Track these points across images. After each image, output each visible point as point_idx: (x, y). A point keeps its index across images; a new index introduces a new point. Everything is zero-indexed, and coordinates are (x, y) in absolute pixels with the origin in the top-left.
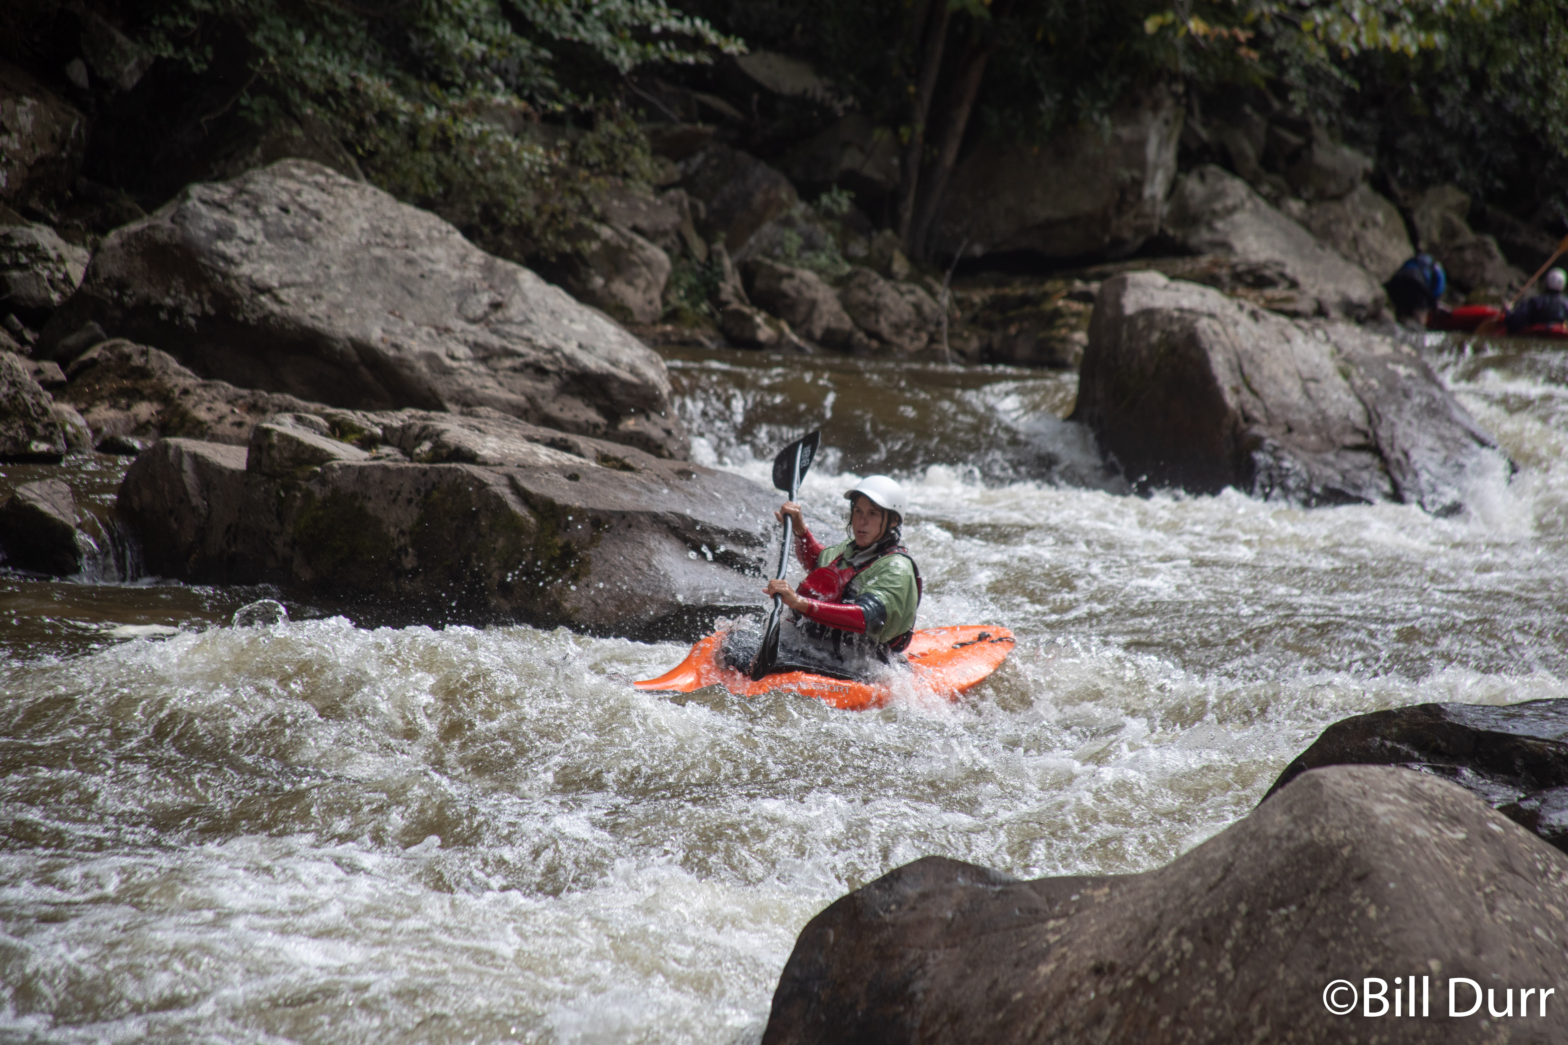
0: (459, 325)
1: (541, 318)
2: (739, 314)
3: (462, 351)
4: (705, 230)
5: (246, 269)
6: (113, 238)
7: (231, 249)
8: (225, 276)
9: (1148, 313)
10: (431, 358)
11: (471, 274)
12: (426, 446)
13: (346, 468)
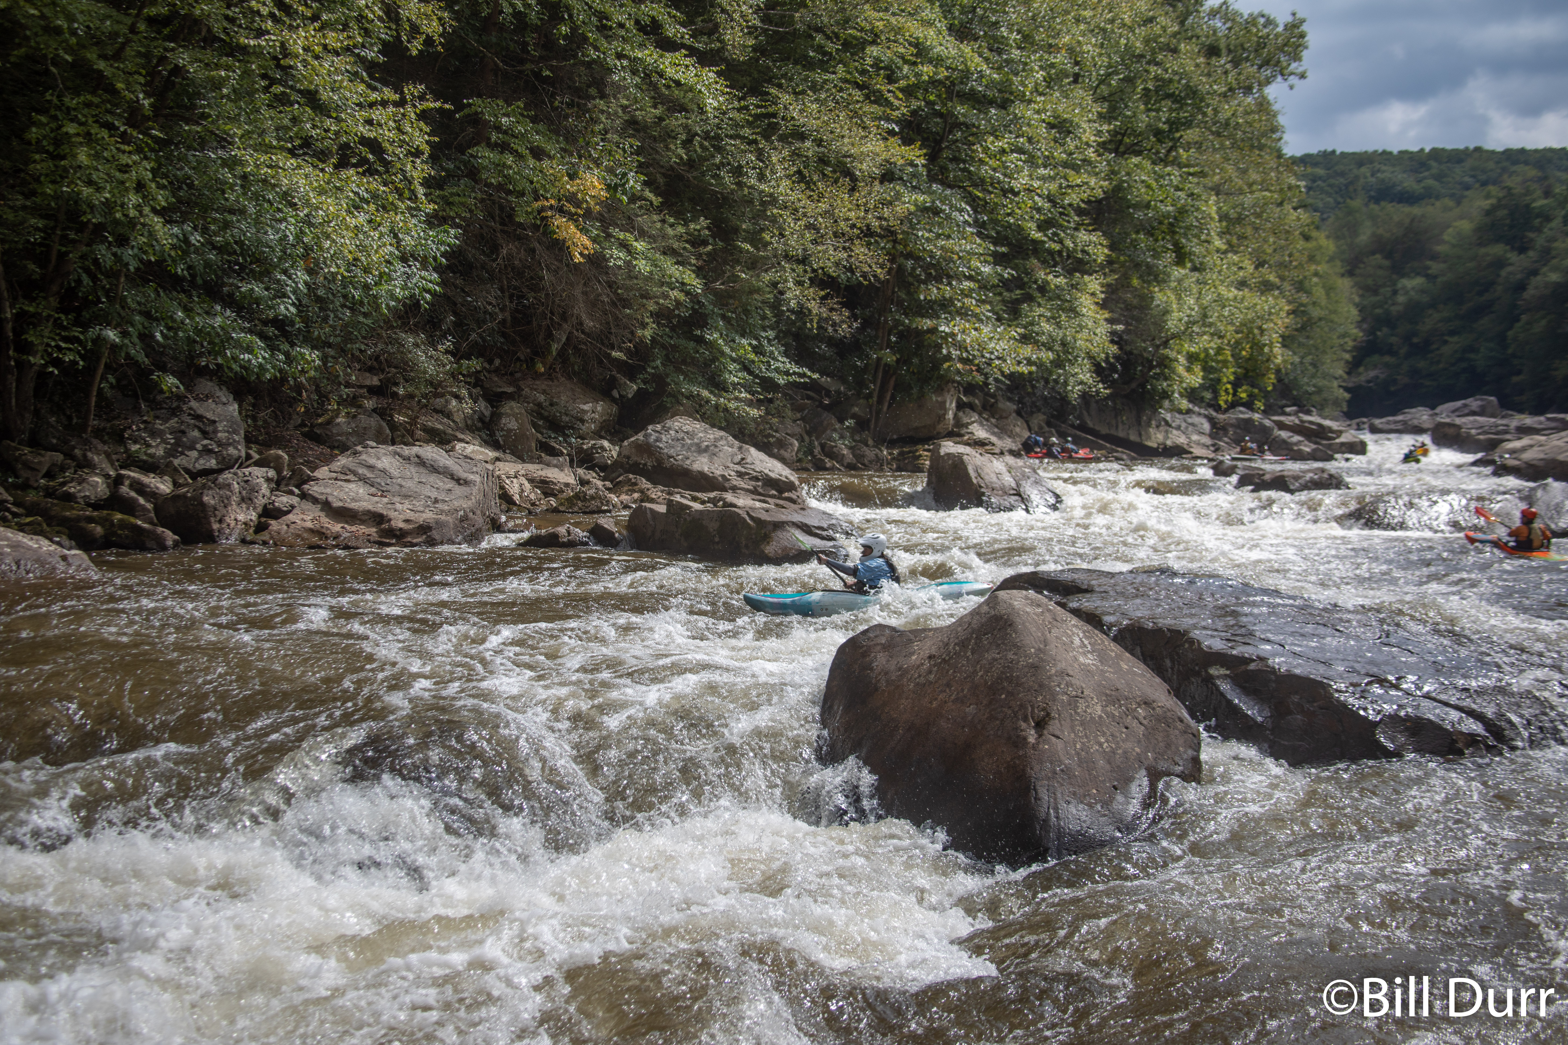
0: (731, 466)
1: (757, 462)
2: (820, 459)
3: (733, 474)
4: (809, 433)
5: (666, 451)
6: (626, 443)
7: (661, 445)
8: (660, 453)
9: (948, 455)
10: (723, 476)
11: (735, 450)
12: (721, 503)
13: (697, 511)
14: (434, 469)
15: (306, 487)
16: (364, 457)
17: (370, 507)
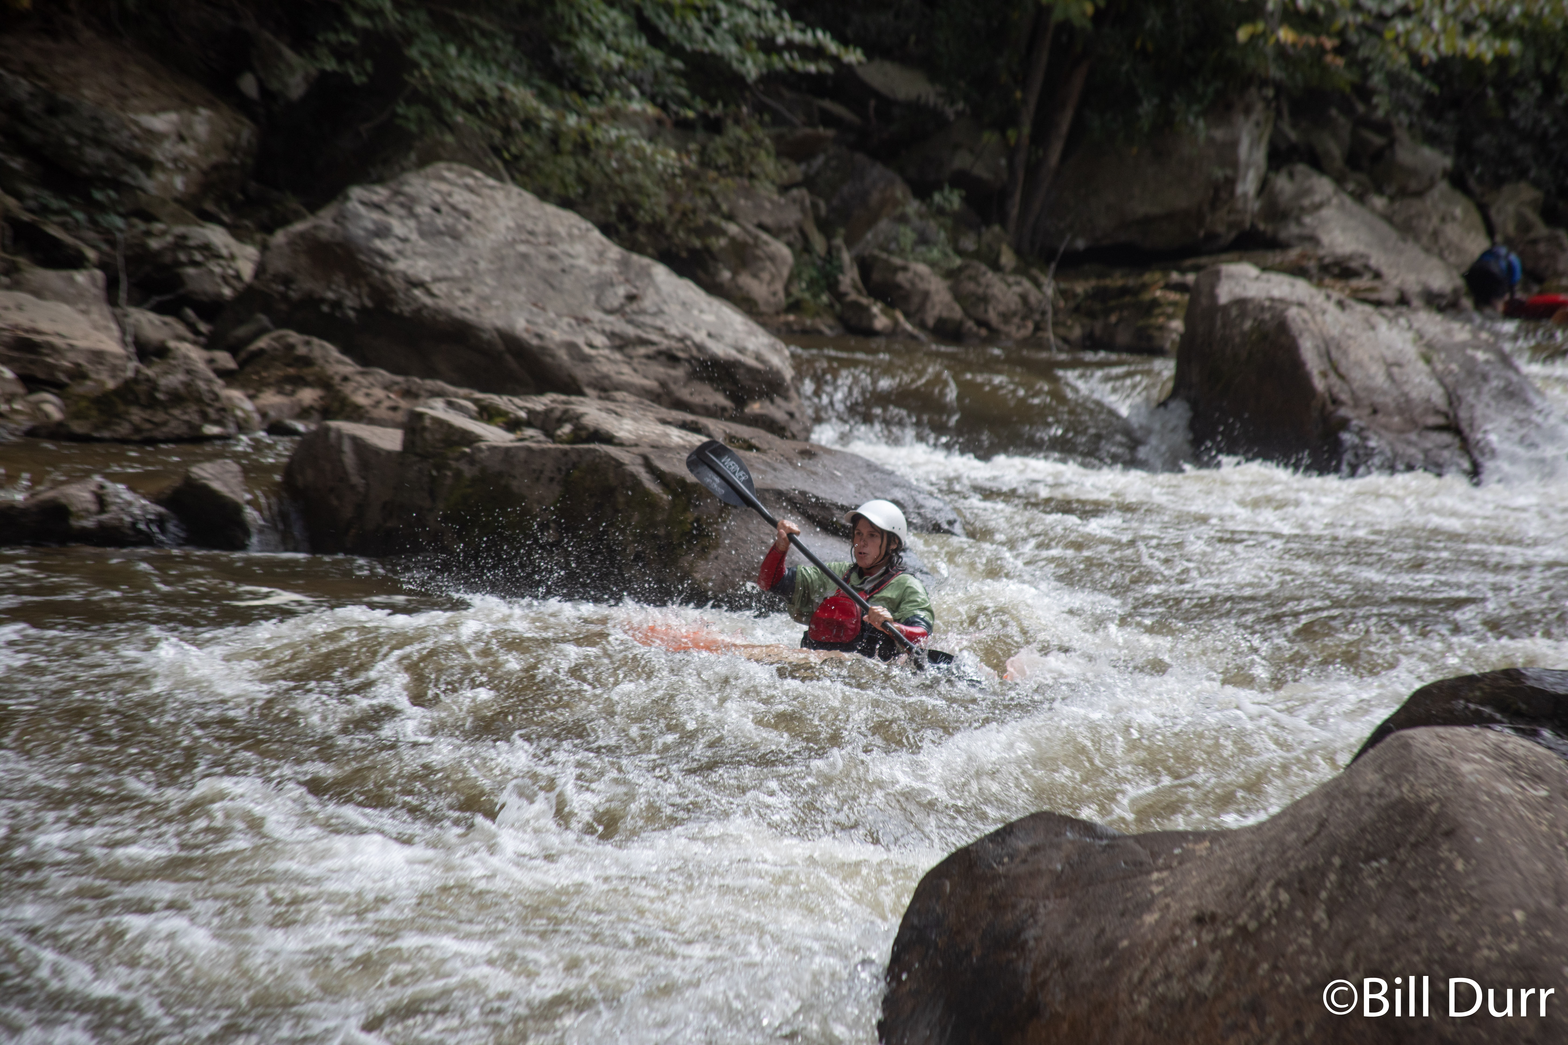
0: (596, 315)
1: (673, 309)
2: (856, 305)
3: (600, 340)
4: (825, 227)
5: (401, 265)
6: (280, 237)
7: (386, 246)
8: (382, 271)
9: (1241, 303)
10: (572, 347)
11: (609, 268)
12: (567, 428)
13: (493, 449)
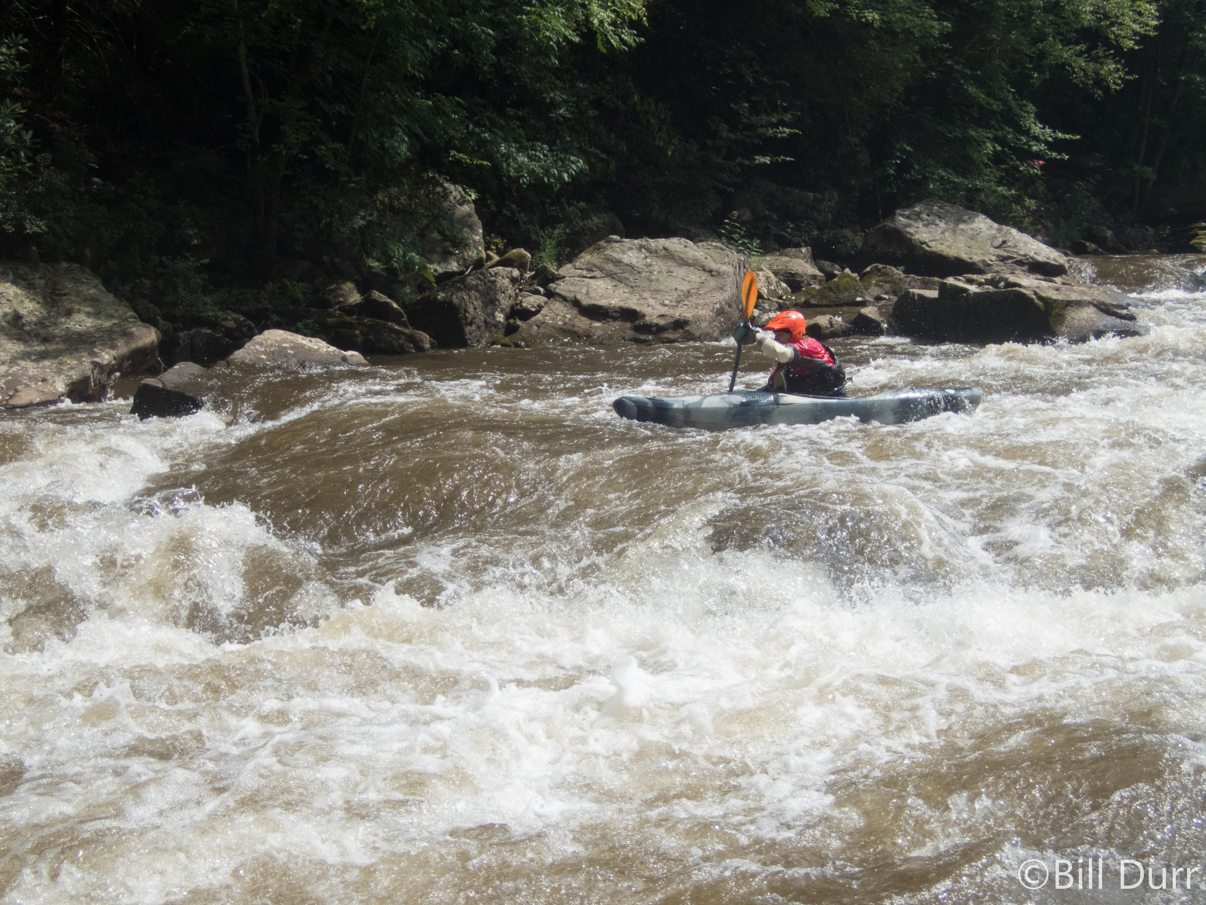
0: (992, 250)
1: (1021, 244)
3: (994, 258)
5: (917, 236)
6: (871, 231)
7: (911, 230)
8: (910, 240)
10: (984, 261)
11: (994, 232)
12: (1002, 284)
13: (975, 293)
14: (683, 263)
15: (552, 285)
16: (608, 252)
17: (622, 304)
